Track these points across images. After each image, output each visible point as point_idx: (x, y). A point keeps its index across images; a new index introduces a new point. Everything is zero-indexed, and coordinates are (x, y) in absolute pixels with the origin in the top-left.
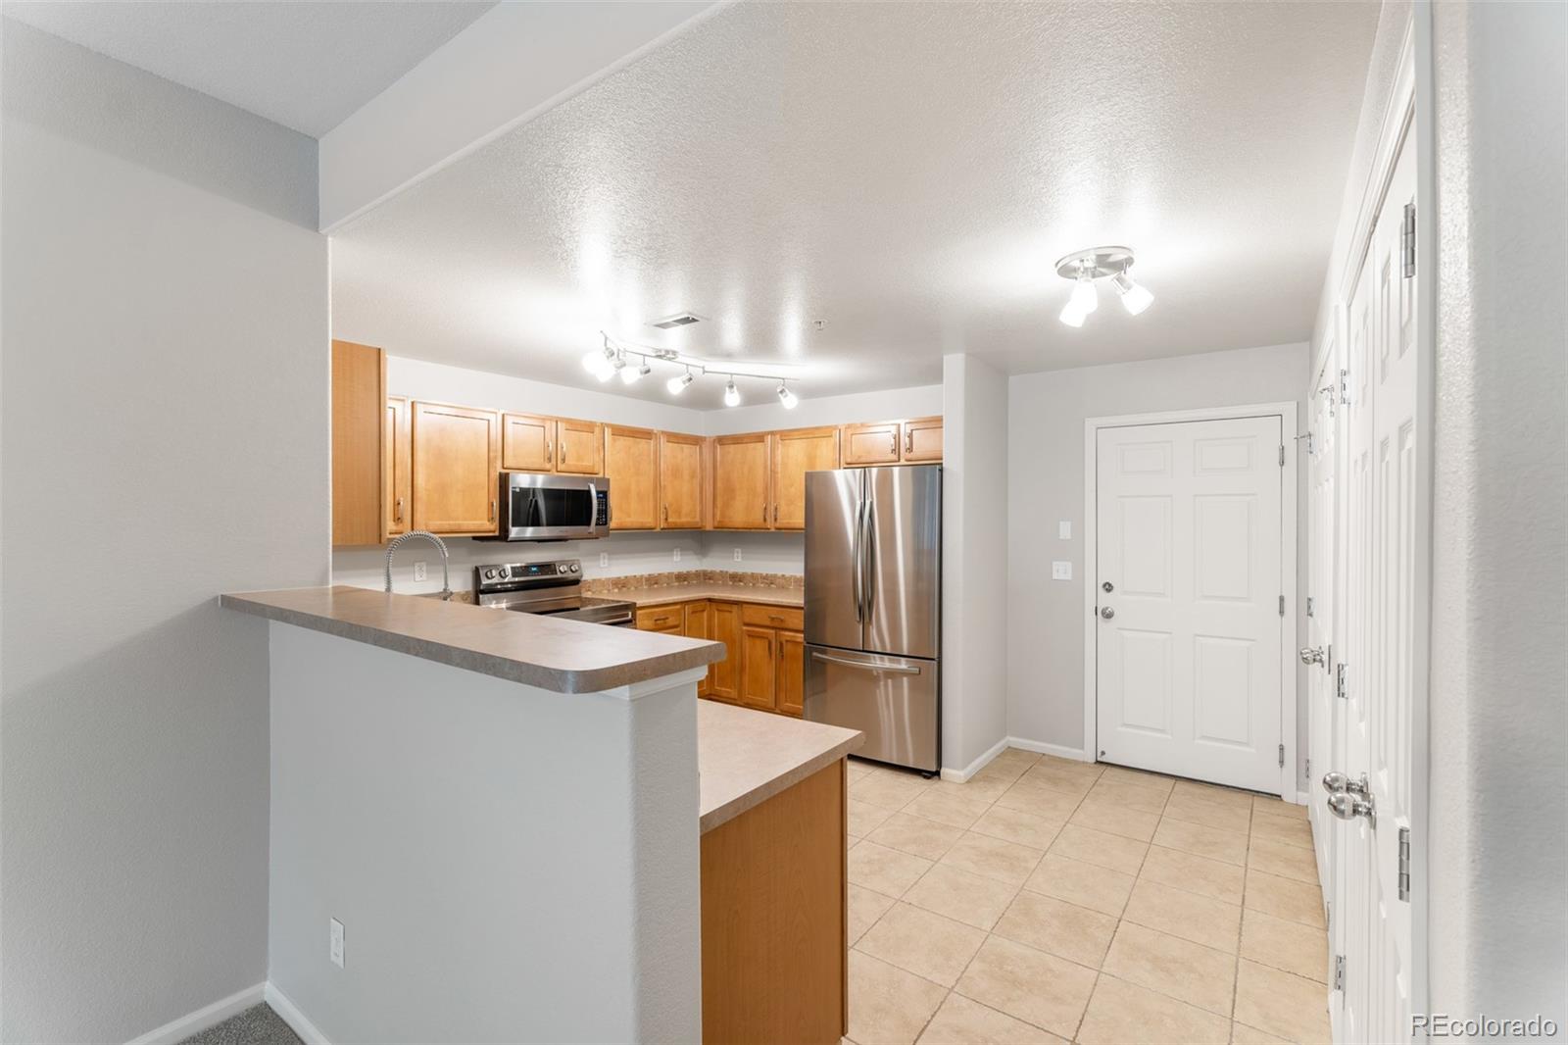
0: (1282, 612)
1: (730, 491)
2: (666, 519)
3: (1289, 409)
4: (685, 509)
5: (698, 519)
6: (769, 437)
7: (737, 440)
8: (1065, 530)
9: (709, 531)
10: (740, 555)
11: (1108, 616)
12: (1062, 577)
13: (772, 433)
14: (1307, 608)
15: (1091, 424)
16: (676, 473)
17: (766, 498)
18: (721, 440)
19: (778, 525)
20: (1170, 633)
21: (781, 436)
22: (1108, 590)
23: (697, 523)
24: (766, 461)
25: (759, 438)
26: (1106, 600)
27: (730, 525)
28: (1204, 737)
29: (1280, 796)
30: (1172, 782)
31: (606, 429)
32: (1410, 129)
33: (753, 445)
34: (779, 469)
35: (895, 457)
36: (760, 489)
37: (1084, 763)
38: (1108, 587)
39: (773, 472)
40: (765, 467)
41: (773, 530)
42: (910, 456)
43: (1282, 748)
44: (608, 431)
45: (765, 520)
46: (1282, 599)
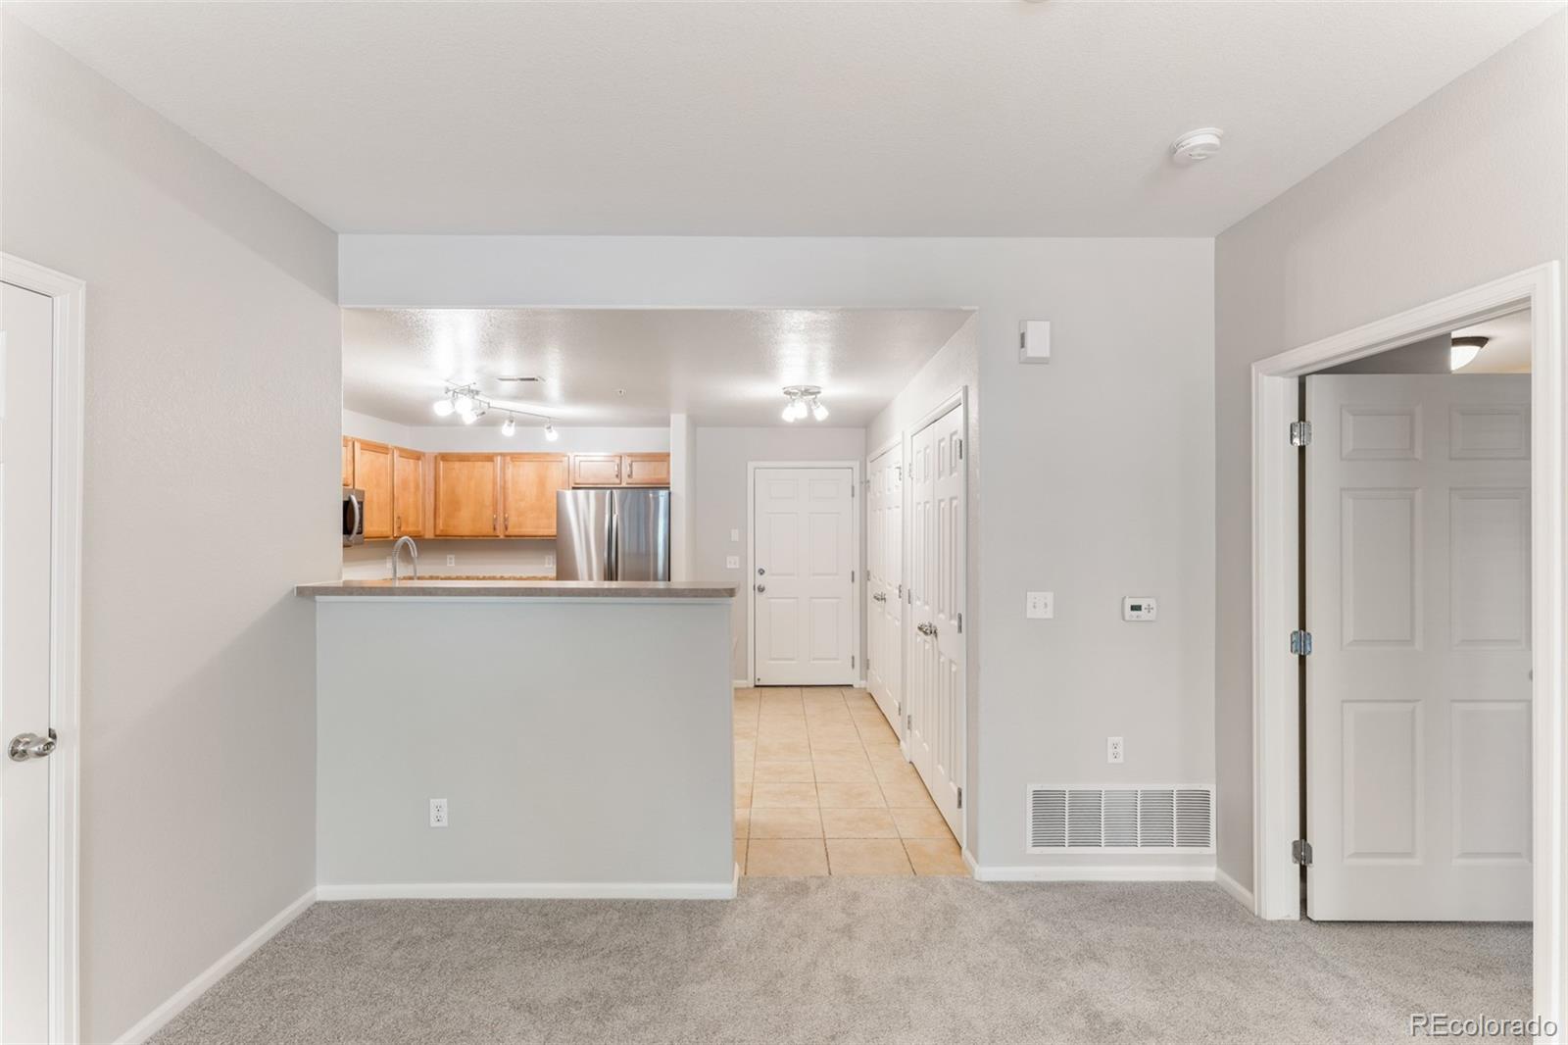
0: (853, 580)
1: (455, 505)
2: (400, 528)
3: (856, 465)
4: (411, 519)
5: (420, 528)
6: (499, 458)
7: (463, 458)
8: (735, 535)
9: (429, 540)
10: (453, 560)
11: (761, 590)
12: (733, 566)
13: (502, 454)
14: (867, 575)
15: (751, 465)
16: (405, 483)
17: (495, 511)
18: (445, 457)
19: (507, 533)
20: (797, 598)
21: (512, 458)
22: (761, 574)
23: (419, 532)
24: (495, 478)
25: (489, 458)
26: (760, 580)
27: (455, 533)
28: (814, 660)
29: (851, 686)
30: (798, 689)
31: (356, 444)
32: (970, 399)
33: (480, 463)
34: (509, 485)
35: (618, 481)
36: (488, 501)
37: (748, 688)
38: (762, 572)
39: (504, 488)
40: (494, 483)
41: (502, 537)
42: (630, 481)
43: (853, 658)
44: (357, 446)
45: (495, 529)
46: (853, 573)
